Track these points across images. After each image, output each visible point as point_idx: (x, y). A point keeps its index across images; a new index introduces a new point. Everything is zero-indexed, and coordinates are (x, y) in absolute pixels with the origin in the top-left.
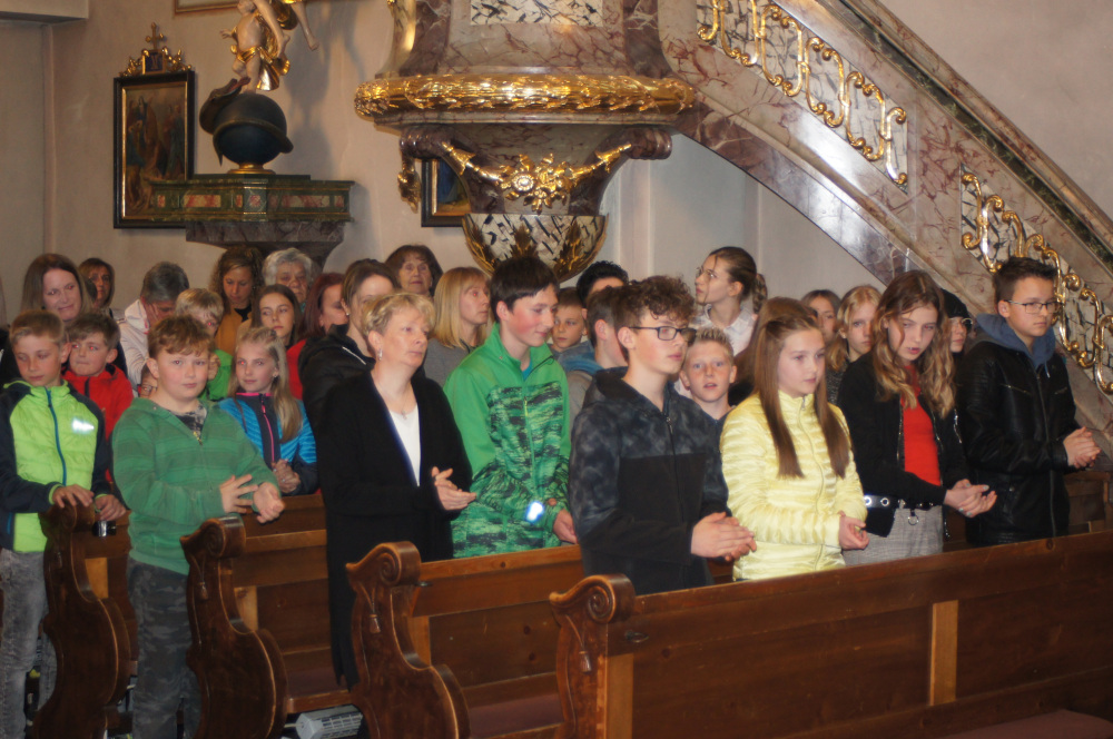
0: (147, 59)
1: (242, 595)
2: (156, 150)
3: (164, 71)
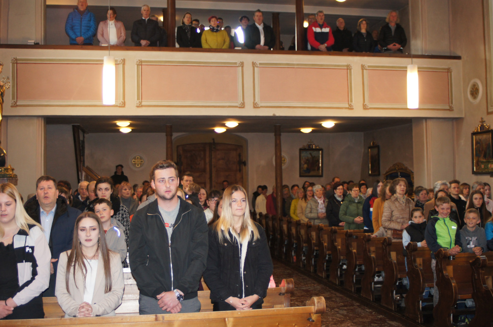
0: (480, 127)
1: (487, 278)
2: (483, 152)
3: (484, 130)
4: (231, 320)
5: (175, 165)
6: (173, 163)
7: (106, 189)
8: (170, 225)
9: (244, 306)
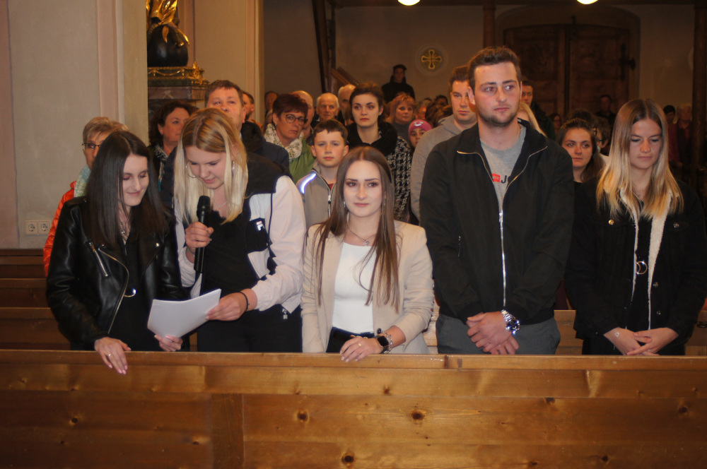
4: (598, 374)
5: (515, 55)
6: (511, 53)
7: (370, 106)
8: (502, 178)
9: (644, 347)
